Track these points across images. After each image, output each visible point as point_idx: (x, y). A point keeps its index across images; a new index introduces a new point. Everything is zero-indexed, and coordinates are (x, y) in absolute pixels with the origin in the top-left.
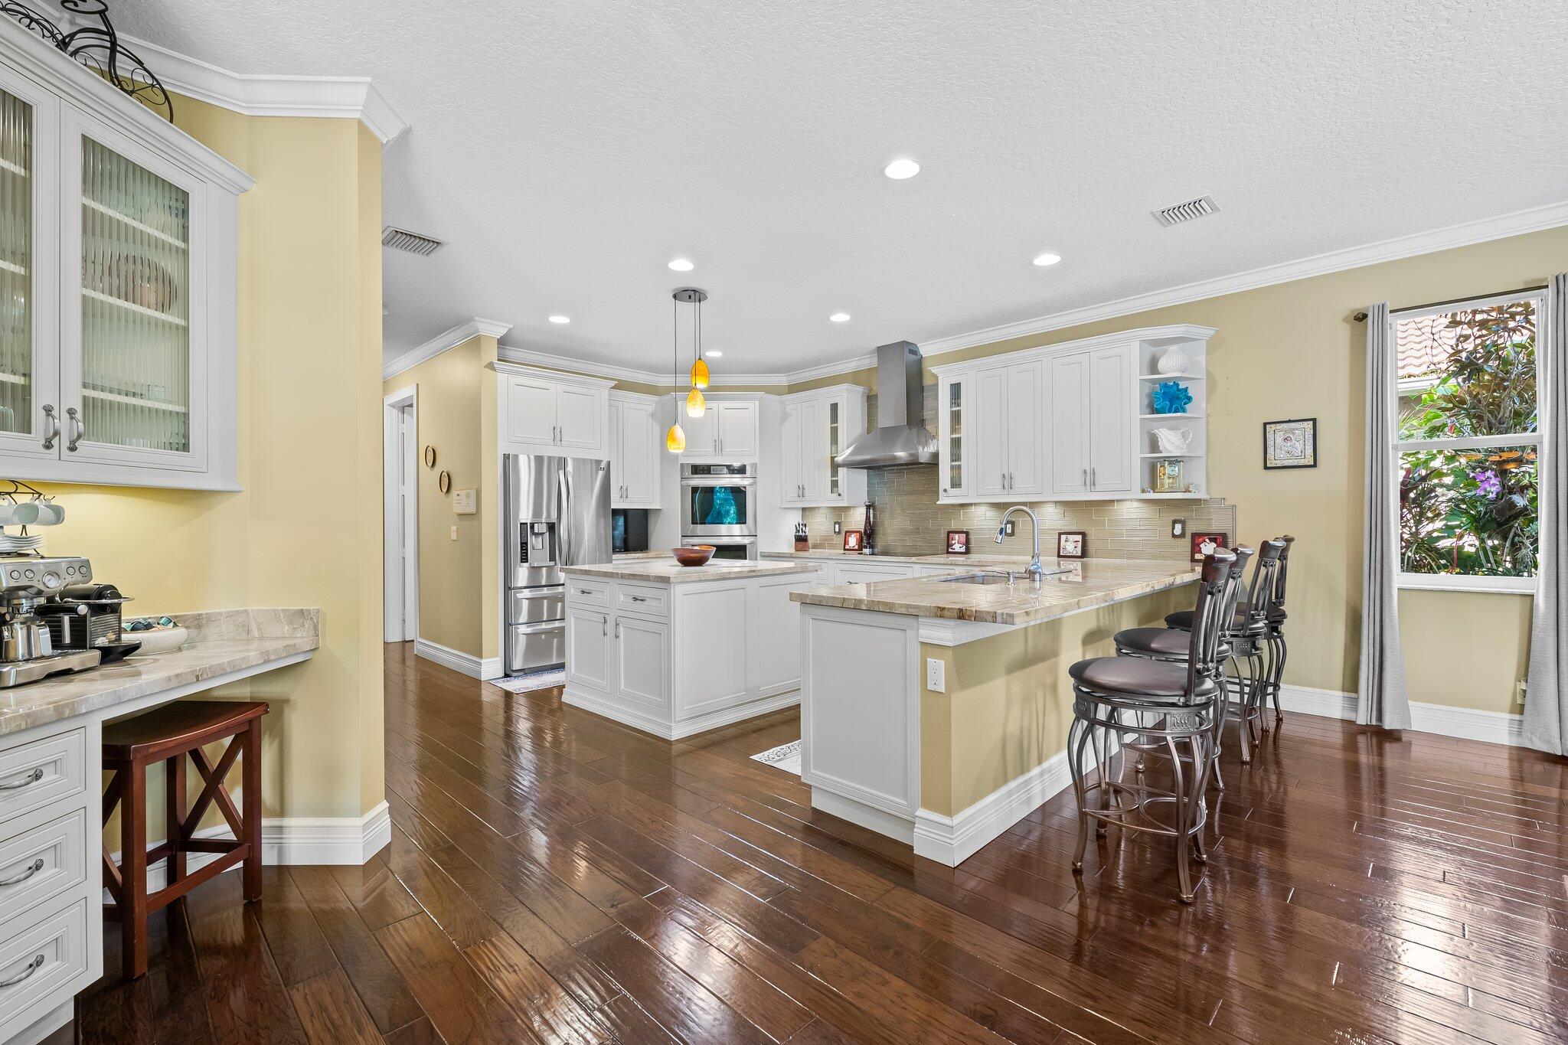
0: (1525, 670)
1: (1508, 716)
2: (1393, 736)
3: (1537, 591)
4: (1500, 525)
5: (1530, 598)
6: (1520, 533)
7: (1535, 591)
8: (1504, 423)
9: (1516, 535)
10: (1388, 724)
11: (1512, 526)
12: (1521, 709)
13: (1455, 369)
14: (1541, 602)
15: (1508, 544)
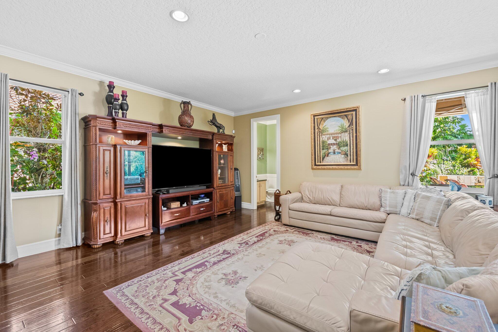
0: (61, 222)
1: (54, 239)
2: (11, 265)
3: (65, 194)
4: (37, 170)
5: (61, 196)
6: (45, 173)
7: (63, 194)
8: (39, 135)
9: (43, 174)
10: (8, 261)
11: (42, 171)
12: (59, 235)
13: (21, 111)
14: (66, 198)
15: (40, 177)
